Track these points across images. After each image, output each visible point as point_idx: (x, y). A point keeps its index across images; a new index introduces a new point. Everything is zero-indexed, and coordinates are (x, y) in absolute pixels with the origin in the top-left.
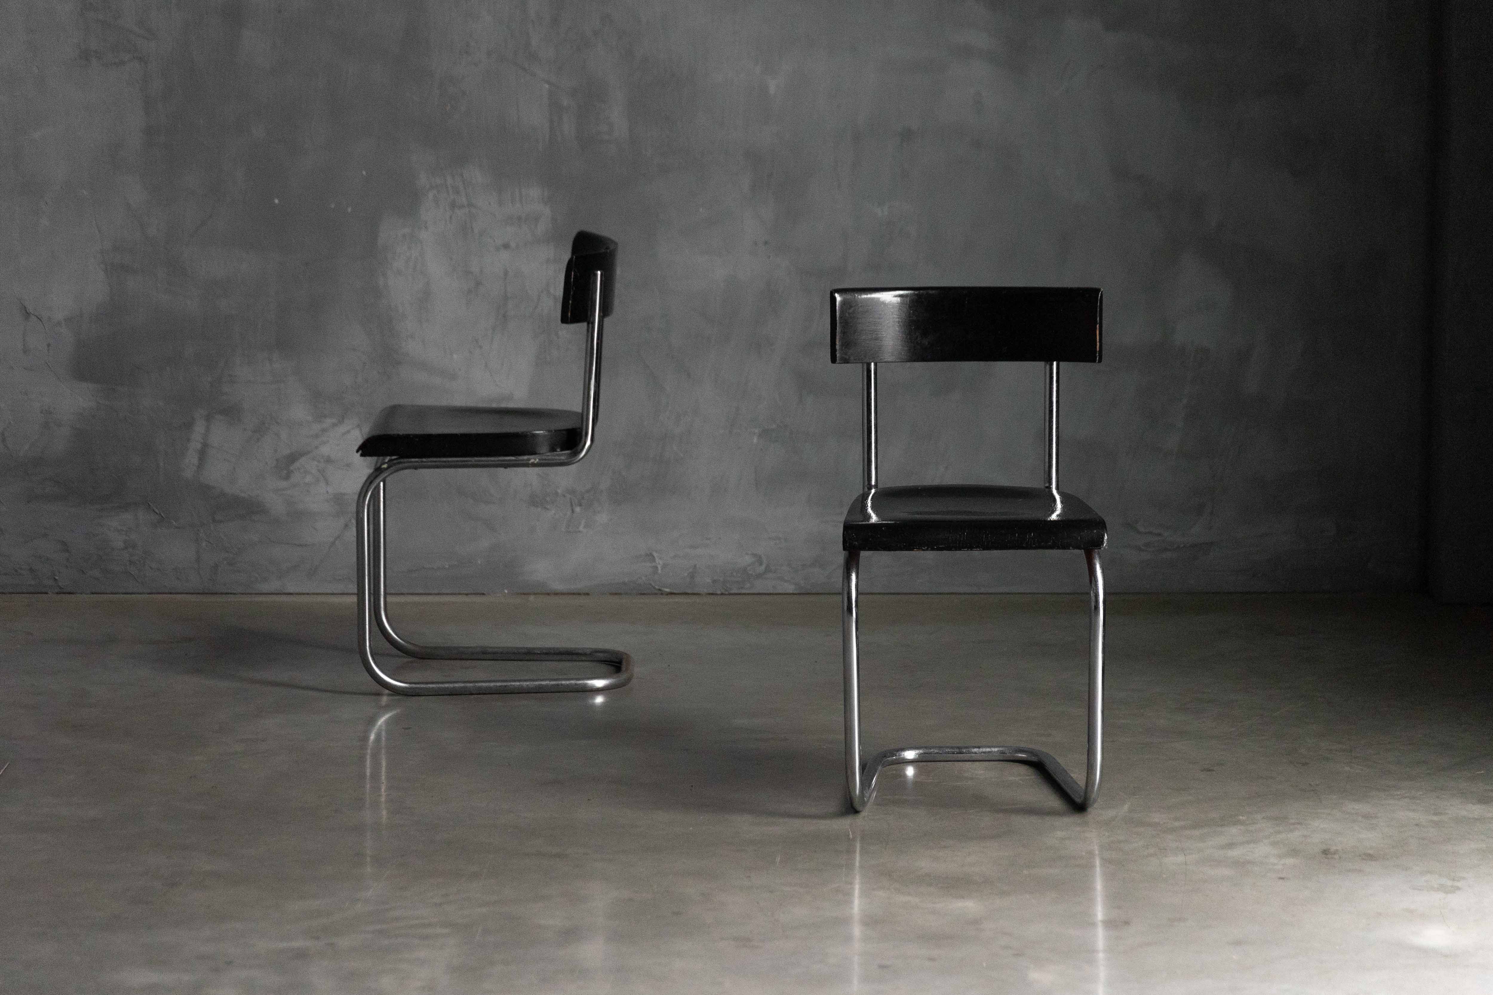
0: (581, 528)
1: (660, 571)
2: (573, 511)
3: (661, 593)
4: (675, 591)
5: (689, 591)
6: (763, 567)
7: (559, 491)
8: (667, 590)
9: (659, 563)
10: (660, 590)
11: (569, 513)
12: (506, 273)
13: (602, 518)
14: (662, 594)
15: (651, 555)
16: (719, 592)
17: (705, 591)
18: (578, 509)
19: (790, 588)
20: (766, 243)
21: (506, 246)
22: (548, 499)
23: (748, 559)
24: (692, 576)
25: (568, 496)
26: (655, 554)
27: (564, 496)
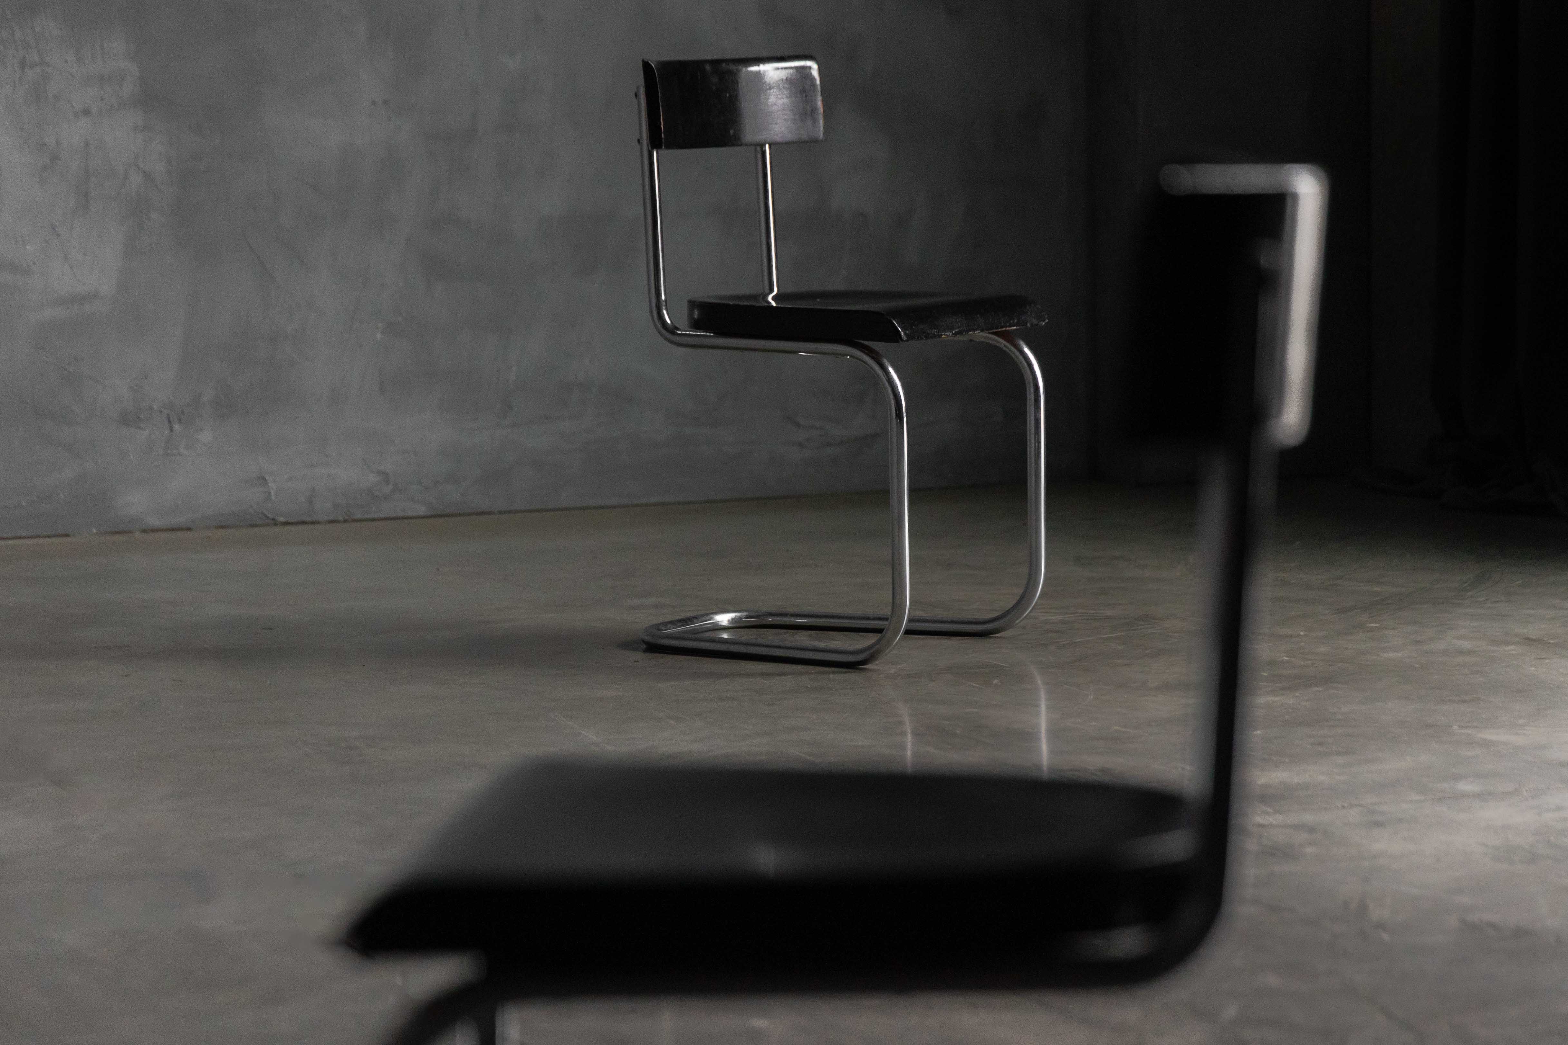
0: (182, 450)
1: (273, 497)
2: (171, 429)
3: (275, 523)
4: (290, 520)
5: (307, 519)
6: (391, 487)
7: (155, 407)
8: (282, 519)
9: (273, 487)
10: (273, 519)
11: (167, 432)
12: (87, 144)
13: (206, 436)
14: (276, 525)
15: (264, 479)
16: (341, 518)
17: (326, 518)
18: (177, 427)
19: (422, 510)
20: (385, 102)
21: (86, 112)
22: (142, 416)
23: (373, 478)
24: (310, 500)
25: (165, 411)
26: (267, 478)
27: (161, 412)
